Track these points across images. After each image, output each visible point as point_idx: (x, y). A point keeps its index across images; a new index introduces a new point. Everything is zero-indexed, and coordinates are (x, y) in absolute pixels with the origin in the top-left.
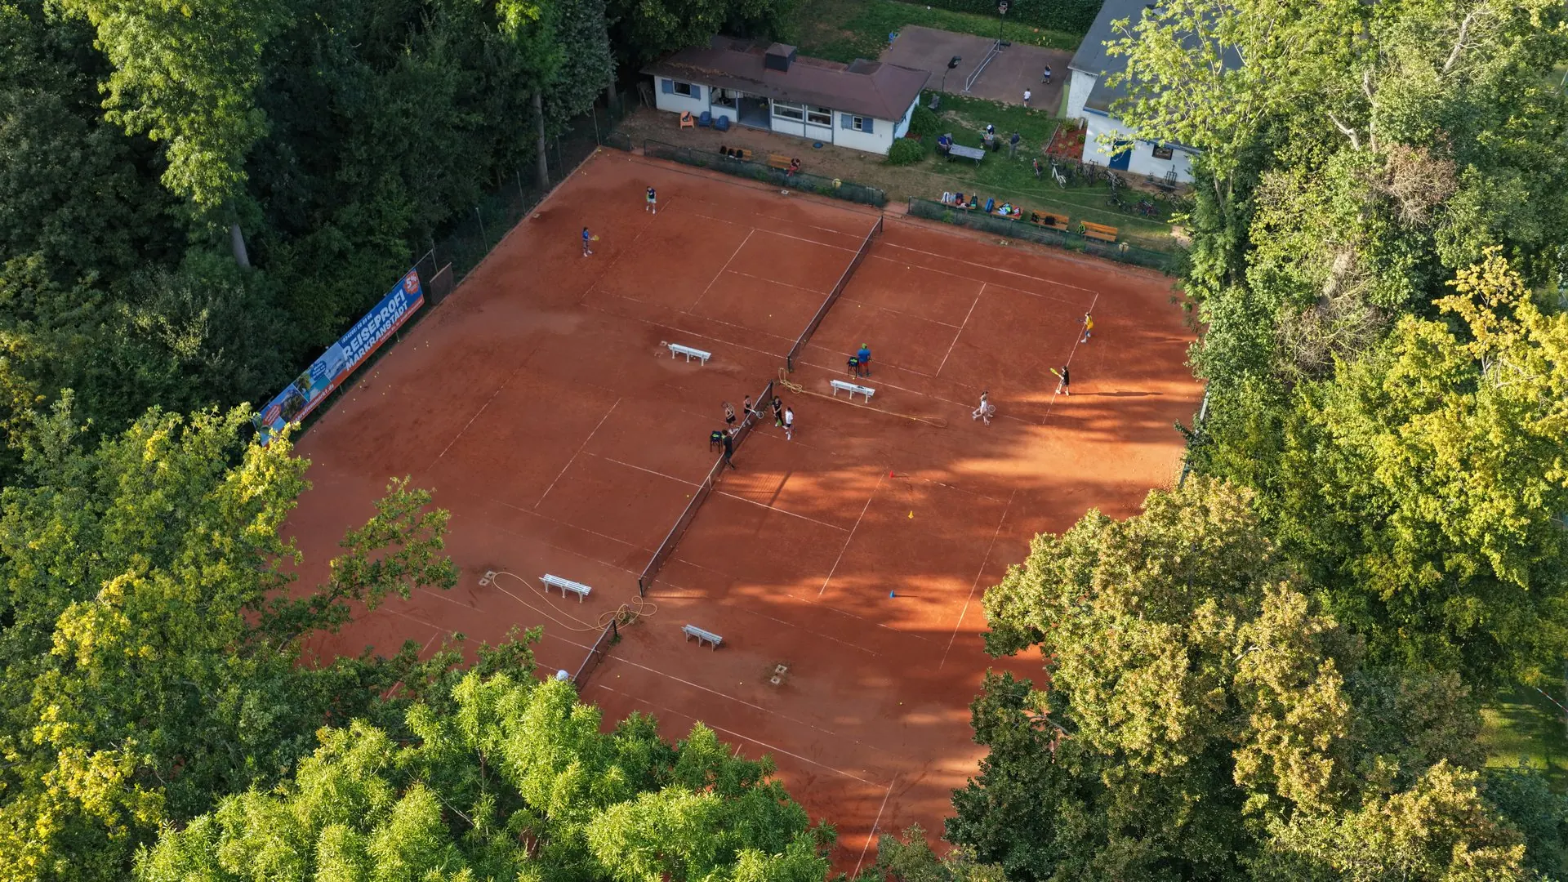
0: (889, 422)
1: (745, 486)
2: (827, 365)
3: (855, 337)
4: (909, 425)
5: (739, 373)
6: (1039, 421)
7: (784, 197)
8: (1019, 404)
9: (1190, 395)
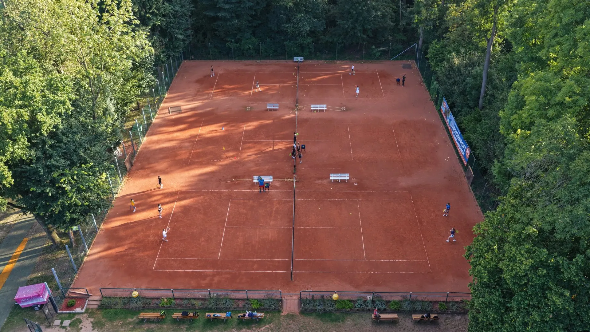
0: (244, 177)
1: (287, 144)
2: (280, 192)
3: (274, 209)
4: (236, 177)
5: (316, 180)
6: (182, 192)
7: (368, 292)
8: (191, 197)
9: (111, 222)
